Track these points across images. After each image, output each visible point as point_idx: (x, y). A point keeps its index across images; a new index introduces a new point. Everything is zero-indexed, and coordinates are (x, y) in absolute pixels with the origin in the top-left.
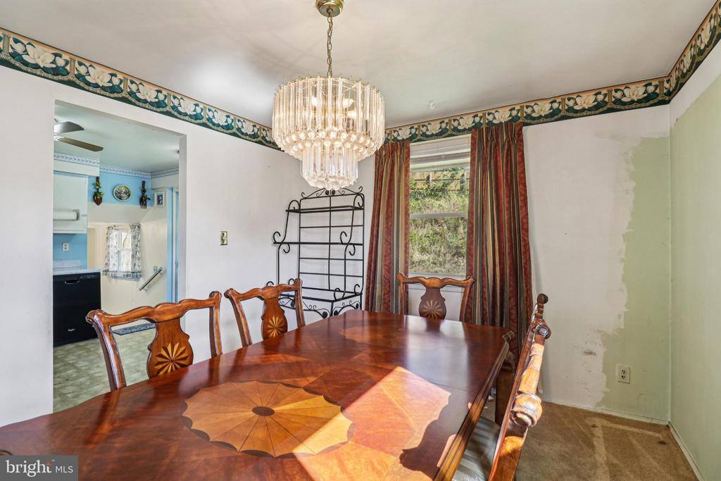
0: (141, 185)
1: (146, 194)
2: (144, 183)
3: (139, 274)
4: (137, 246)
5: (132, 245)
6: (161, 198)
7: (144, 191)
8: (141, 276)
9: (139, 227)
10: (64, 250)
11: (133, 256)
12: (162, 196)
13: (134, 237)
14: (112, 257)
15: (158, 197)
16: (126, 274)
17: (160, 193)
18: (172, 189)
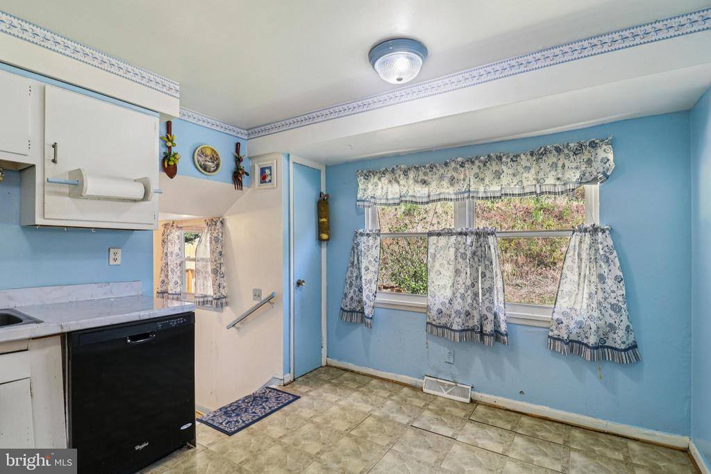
0: (233, 149)
1: (242, 165)
2: (238, 145)
3: (224, 300)
4: (221, 254)
5: (213, 252)
6: (267, 172)
7: (238, 160)
8: (227, 304)
9: (222, 222)
10: (112, 262)
11: (215, 272)
12: (270, 168)
13: (217, 240)
14: (173, 271)
15: (263, 170)
16: (201, 300)
17: (265, 164)
18: (289, 155)
